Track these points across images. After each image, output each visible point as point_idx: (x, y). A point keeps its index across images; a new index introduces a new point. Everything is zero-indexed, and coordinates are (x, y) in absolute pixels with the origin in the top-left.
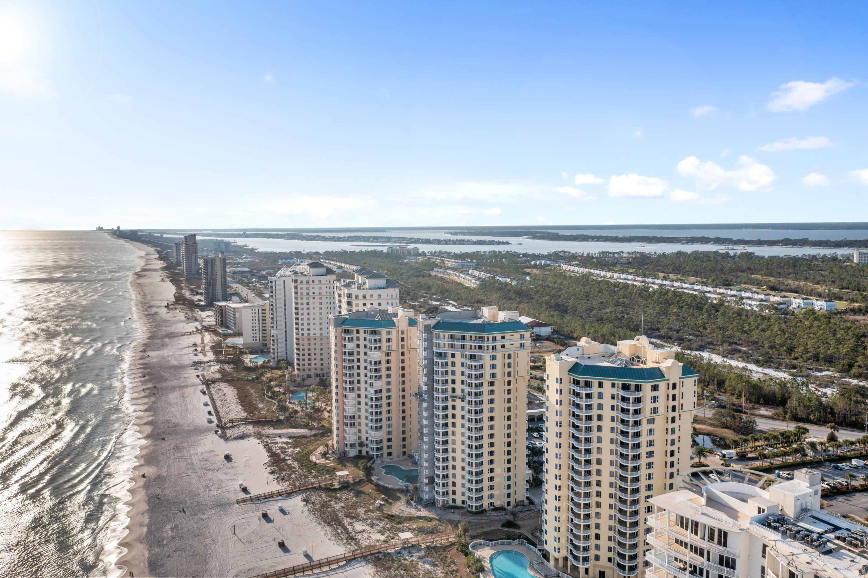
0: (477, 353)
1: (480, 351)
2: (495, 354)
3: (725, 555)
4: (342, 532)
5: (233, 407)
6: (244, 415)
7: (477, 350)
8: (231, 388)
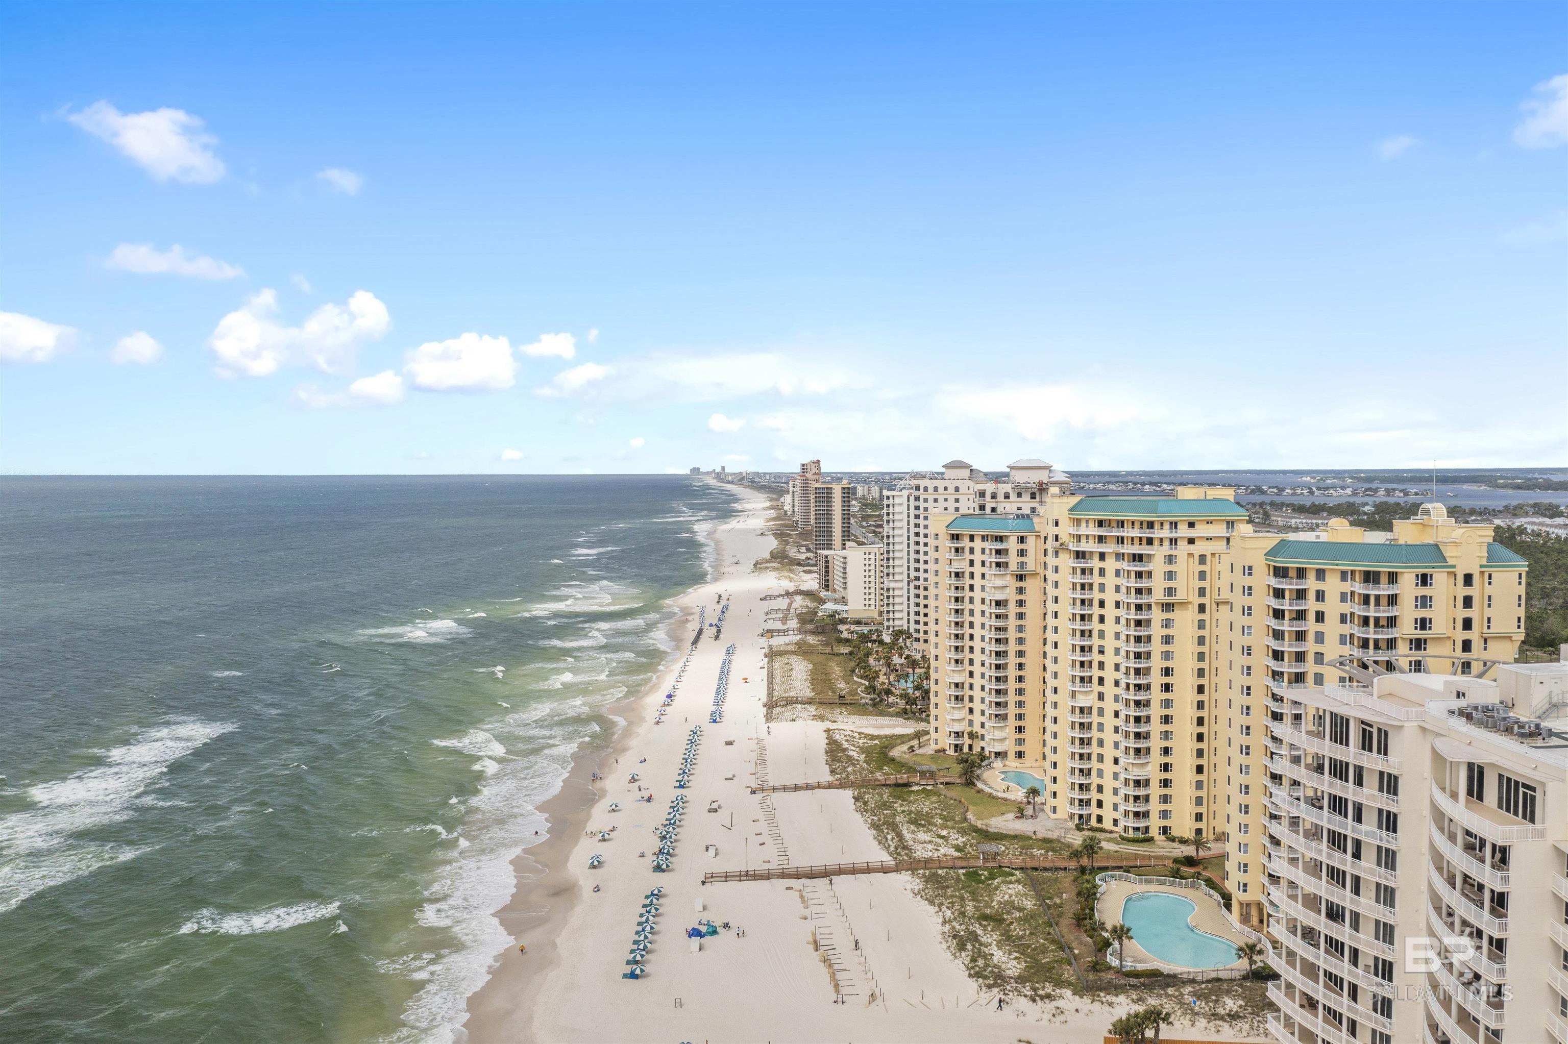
0: (1144, 550)
1: (1150, 547)
2: (1173, 552)
3: (1387, 770)
4: (893, 839)
5: (797, 684)
6: (808, 693)
7: (1145, 546)
8: (806, 663)
